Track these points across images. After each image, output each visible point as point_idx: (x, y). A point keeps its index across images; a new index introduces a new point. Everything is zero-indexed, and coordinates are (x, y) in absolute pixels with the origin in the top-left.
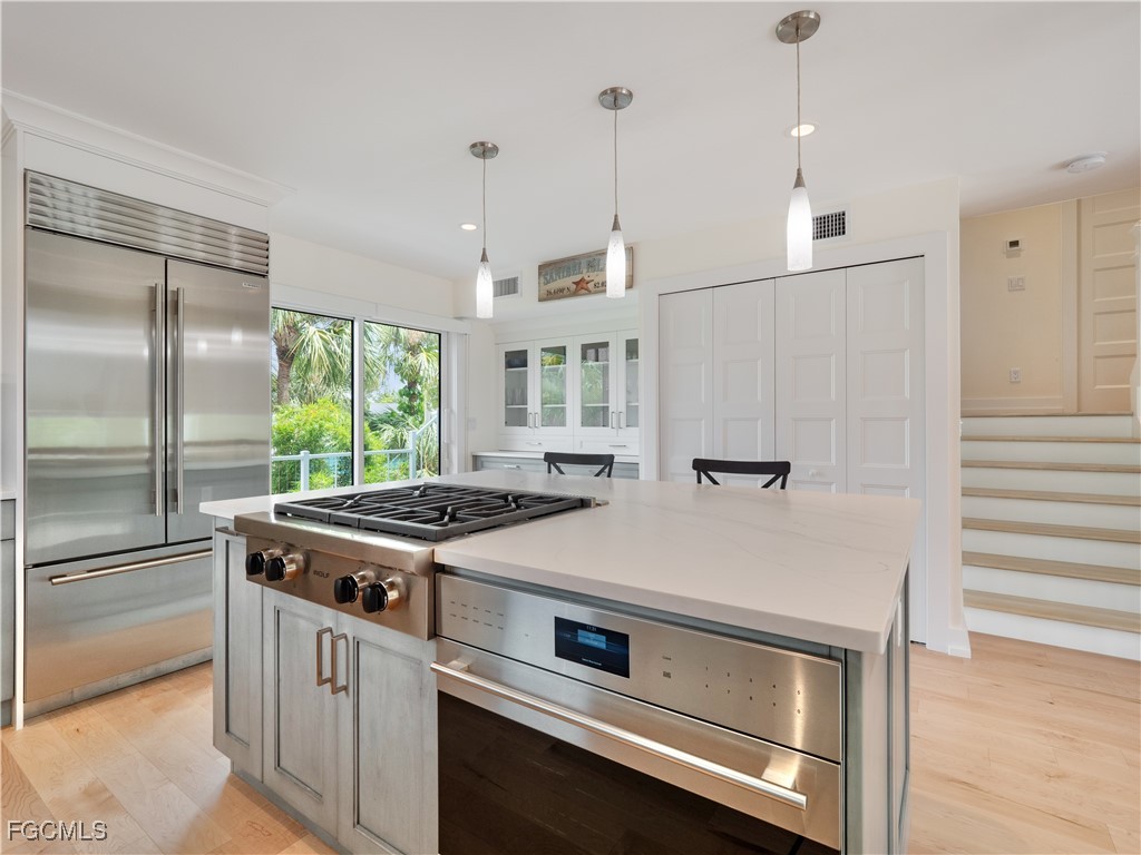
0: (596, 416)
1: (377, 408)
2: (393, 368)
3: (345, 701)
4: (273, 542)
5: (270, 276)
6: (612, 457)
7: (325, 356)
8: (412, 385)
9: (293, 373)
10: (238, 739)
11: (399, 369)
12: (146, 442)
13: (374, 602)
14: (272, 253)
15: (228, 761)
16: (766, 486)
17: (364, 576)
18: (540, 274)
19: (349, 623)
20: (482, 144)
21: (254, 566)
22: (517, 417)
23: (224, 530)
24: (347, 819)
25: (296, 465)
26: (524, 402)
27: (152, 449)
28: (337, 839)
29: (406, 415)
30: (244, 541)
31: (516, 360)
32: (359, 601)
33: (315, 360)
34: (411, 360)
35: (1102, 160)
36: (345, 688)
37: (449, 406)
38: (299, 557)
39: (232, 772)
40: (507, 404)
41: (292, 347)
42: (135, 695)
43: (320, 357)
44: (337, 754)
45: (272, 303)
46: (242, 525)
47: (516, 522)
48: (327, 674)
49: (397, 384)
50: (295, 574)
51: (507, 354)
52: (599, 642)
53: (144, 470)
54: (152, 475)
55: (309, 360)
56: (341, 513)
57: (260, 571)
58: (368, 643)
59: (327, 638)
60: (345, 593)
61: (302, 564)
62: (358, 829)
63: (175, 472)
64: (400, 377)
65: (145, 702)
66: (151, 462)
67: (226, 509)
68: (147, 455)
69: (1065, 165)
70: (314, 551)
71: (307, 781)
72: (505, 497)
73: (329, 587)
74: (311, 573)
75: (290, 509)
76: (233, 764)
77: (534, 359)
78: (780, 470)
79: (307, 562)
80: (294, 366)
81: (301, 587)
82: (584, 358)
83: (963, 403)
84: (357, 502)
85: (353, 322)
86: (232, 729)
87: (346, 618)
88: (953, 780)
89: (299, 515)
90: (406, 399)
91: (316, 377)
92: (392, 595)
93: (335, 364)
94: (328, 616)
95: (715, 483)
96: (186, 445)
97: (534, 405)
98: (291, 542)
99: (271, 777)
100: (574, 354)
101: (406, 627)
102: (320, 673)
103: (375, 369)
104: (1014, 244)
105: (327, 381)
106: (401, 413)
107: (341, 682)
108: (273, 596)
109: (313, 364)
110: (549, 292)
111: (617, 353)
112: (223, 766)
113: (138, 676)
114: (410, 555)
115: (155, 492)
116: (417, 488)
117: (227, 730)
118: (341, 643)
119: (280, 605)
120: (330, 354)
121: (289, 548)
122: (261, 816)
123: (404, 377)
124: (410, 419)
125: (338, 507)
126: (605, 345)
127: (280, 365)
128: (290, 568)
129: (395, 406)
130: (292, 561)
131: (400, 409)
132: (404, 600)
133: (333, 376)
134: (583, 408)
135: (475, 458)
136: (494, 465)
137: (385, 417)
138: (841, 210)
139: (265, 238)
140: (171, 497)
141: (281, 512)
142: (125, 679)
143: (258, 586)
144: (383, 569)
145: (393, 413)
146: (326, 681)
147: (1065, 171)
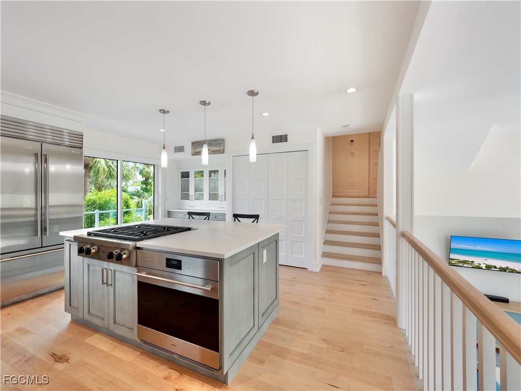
0: (214, 196)
1: (131, 189)
2: (138, 172)
3: (111, 289)
4: (87, 243)
5: (83, 148)
6: (209, 213)
7: (106, 168)
8: (147, 179)
9: (92, 174)
10: (74, 307)
11: (141, 173)
12: (33, 206)
13: (119, 258)
14: (84, 140)
15: (70, 315)
16: (253, 222)
17: (116, 252)
18: (192, 145)
19: (112, 266)
20: (163, 110)
21: (81, 251)
22: (185, 196)
23: (69, 240)
24: (112, 322)
25: (94, 215)
26: (188, 191)
27: (36, 209)
28: (108, 329)
29: (144, 192)
30: (77, 244)
31: (185, 175)
32: (115, 258)
33: (101, 169)
34: (146, 169)
35: (353, 126)
36: (111, 285)
37: (158, 193)
38: (96, 247)
39: (72, 319)
40: (182, 191)
41: (91, 164)
42: (30, 302)
43: (104, 168)
44: (108, 304)
45: (84, 155)
46: (76, 239)
47: (165, 235)
48: (105, 281)
49: (140, 178)
50: (94, 253)
51: (182, 173)
52: (175, 263)
53: (33, 219)
54: (36, 221)
55: (99, 170)
56: (110, 234)
57: (83, 252)
58: (118, 271)
59: (105, 271)
60: (110, 257)
61: (97, 249)
62: (115, 325)
63: (45, 220)
64: (141, 176)
65: (34, 303)
66: (36, 215)
67: (70, 234)
68: (33, 212)
69: (345, 126)
70: (101, 245)
71: (99, 315)
72: (165, 228)
73: (106, 256)
74: (100, 252)
75: (93, 233)
76: (72, 316)
77: (192, 175)
78: (256, 217)
79: (99, 249)
80: (92, 171)
81: (97, 256)
82: (210, 176)
83: (333, 192)
84: (115, 231)
85: (117, 161)
86: (72, 305)
87: (111, 264)
88: (295, 302)
89: (96, 235)
90: (144, 186)
91: (102, 177)
92: (124, 256)
93: (111, 171)
94: (105, 264)
95: (239, 221)
96: (50, 207)
97: (192, 192)
98: (93, 243)
99: (87, 316)
100: (206, 174)
101: (129, 265)
102: (103, 282)
103: (130, 173)
104: (352, 141)
105: (107, 178)
106: (142, 191)
107: (110, 283)
108: (87, 260)
109: (100, 171)
110: (195, 153)
111: (221, 173)
112: (68, 317)
113: (31, 295)
114: (129, 245)
115: (37, 229)
116: (137, 225)
117: (70, 305)
118: (110, 272)
119: (89, 263)
120: (109, 167)
121: (93, 245)
122: (82, 329)
123: (143, 176)
124: (146, 194)
125: (109, 232)
126: (218, 171)
127: (85, 171)
128: (93, 251)
129: (139, 188)
130: (94, 249)
131: (141, 189)
132: (129, 257)
133: (110, 176)
134: (210, 193)
135: (169, 212)
136: (175, 215)
137: (135, 193)
138: (286, 134)
139: (82, 134)
140: (44, 230)
141: (89, 234)
142: (24, 297)
143: (82, 257)
144: (123, 249)
145: (138, 192)
146: (105, 284)
147: (345, 128)
